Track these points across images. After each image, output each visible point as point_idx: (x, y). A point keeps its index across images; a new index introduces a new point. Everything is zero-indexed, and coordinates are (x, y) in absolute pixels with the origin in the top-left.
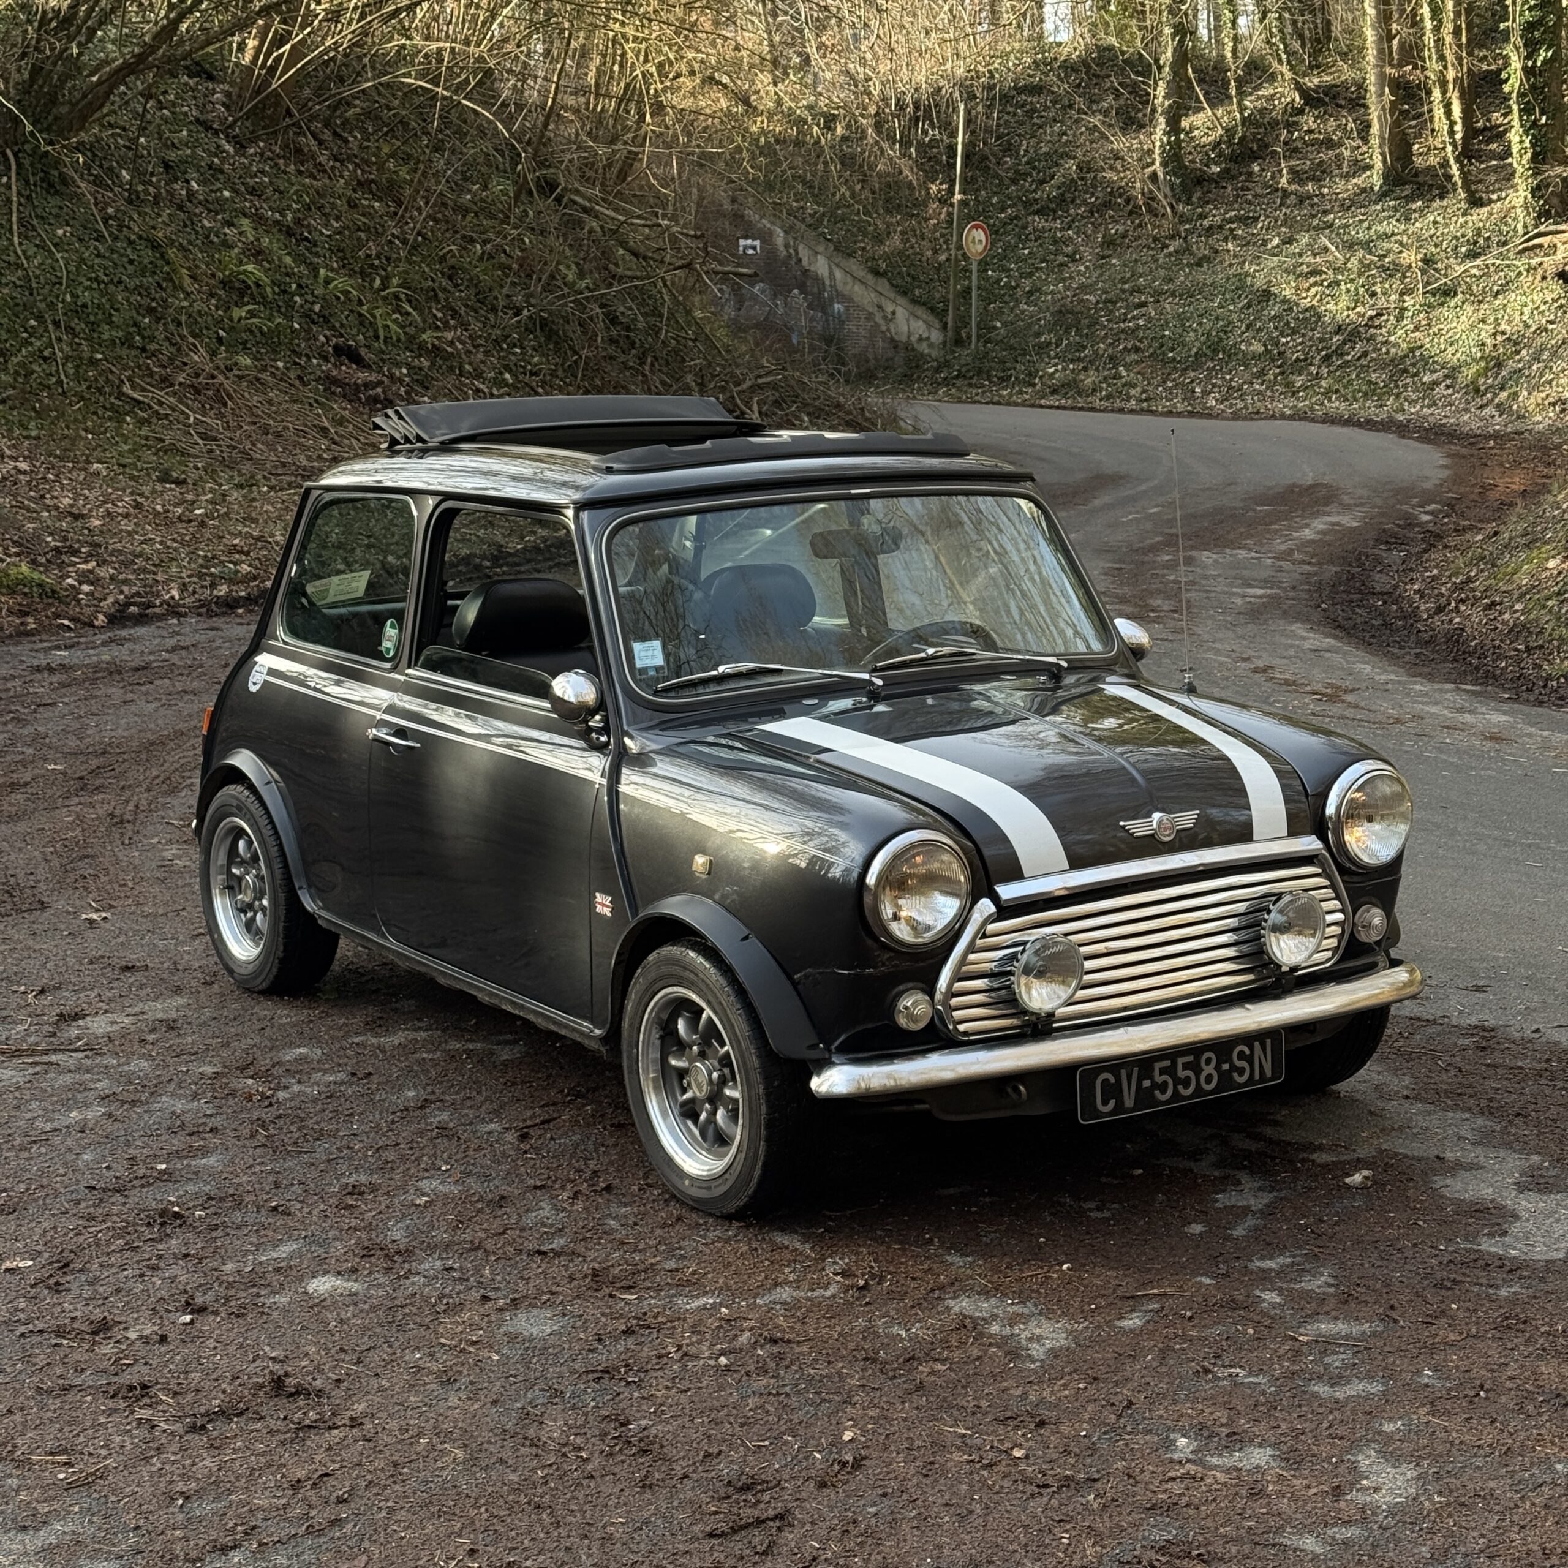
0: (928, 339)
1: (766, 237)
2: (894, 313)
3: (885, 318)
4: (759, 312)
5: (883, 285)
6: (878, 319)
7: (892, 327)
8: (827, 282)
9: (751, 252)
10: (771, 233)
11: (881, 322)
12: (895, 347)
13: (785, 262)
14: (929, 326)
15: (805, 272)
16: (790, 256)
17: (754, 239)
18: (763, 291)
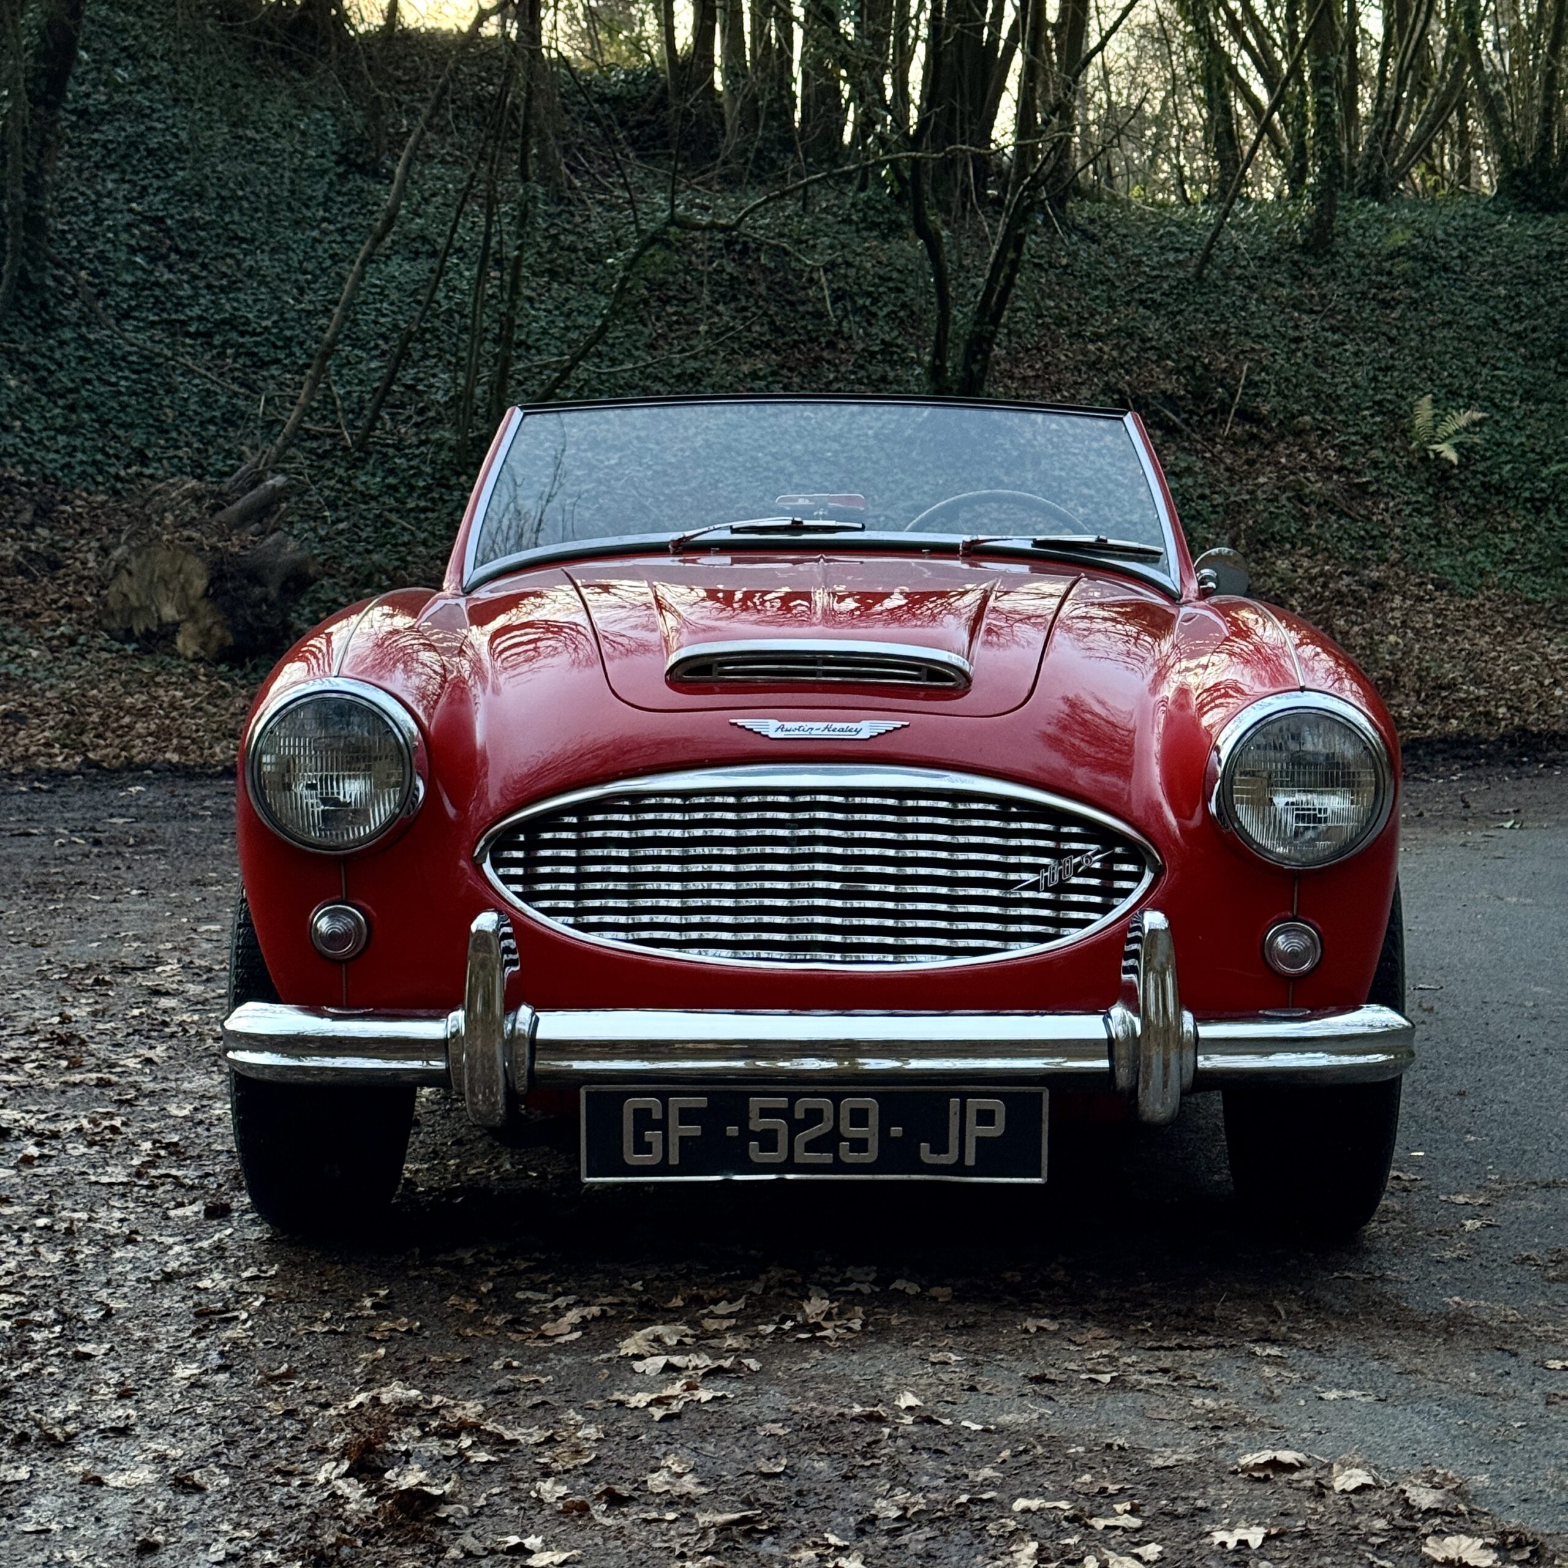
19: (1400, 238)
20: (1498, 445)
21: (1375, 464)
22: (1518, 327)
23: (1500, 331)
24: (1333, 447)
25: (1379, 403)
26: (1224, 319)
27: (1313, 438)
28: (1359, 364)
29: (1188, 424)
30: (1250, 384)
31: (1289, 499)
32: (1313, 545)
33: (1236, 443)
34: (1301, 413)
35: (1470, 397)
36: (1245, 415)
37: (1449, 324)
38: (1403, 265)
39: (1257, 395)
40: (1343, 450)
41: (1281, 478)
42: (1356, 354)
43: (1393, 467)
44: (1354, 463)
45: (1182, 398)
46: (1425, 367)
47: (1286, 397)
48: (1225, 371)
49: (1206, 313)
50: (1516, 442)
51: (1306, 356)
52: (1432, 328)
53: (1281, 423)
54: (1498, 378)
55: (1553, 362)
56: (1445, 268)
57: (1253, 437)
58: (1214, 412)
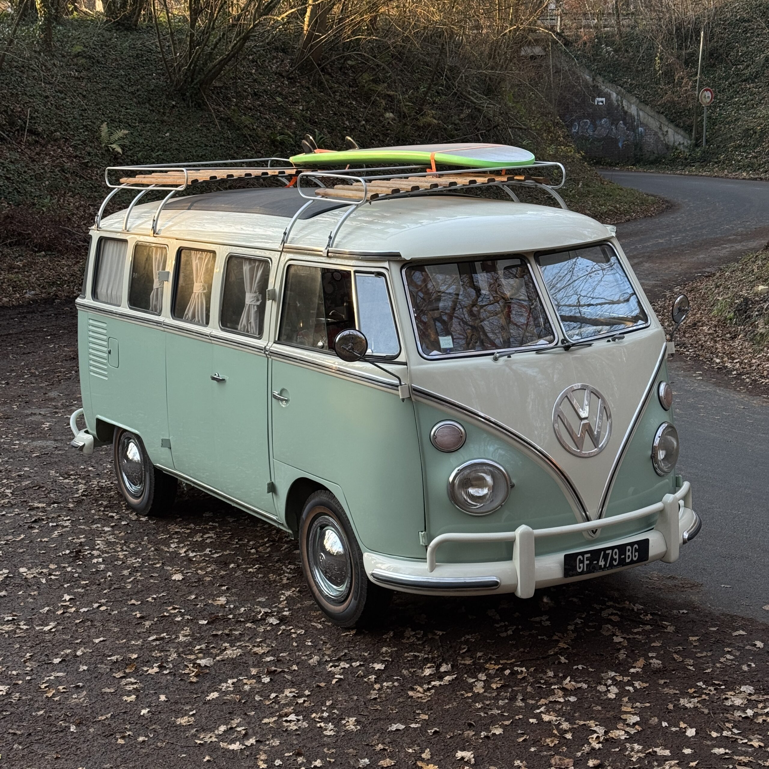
0: (683, 143)
1: (608, 97)
2: (667, 132)
3: (663, 134)
4: (604, 133)
5: (663, 119)
6: (660, 134)
7: (666, 138)
8: (636, 118)
9: (601, 104)
10: (610, 95)
11: (661, 136)
12: (667, 148)
13: (617, 109)
14: (684, 138)
15: (626, 113)
16: (619, 105)
17: (602, 97)
18: (606, 122)
19: (78, 49)
20: (134, 143)
21: (89, 154)
22: (131, 89)
23: (125, 91)
24: (71, 146)
25: (85, 126)
26: (15, 88)
27: (62, 142)
28: (74, 108)
29: (9, 136)
30: (32, 118)
31: (59, 171)
32: (72, 191)
33: (30, 144)
34: (55, 131)
35: (119, 122)
36: (32, 132)
37: (104, 88)
38: (82, 61)
39: (35, 123)
40: (75, 147)
41: (53, 161)
42: (72, 103)
43: (96, 155)
44: (81, 154)
45: (4, 125)
46: (100, 109)
47: (47, 124)
48: (20, 112)
49: (6, 85)
50: (141, 142)
51: (52, 104)
52: (99, 90)
53: (48, 136)
54: (128, 113)
55: (147, 105)
56: (98, 62)
57: (37, 142)
58: (18, 130)
